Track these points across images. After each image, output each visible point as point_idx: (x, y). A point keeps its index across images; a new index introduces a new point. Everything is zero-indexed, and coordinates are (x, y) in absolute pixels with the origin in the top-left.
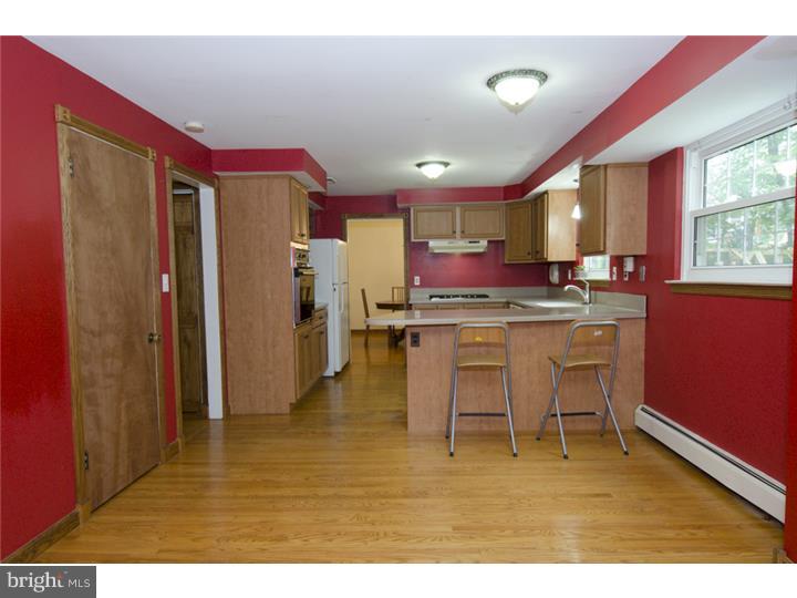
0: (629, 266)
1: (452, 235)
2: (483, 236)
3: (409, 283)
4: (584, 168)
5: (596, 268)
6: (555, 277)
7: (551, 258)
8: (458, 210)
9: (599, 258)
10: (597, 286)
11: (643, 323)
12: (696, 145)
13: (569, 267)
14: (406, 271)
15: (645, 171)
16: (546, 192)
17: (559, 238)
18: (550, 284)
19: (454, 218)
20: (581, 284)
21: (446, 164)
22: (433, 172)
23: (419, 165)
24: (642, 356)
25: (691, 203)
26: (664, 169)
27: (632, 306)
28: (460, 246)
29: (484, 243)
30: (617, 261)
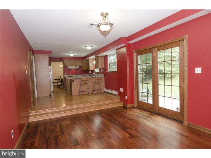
0: (102, 70)
1: (72, 66)
2: (78, 66)
3: (64, 74)
4: (95, 56)
5: (97, 70)
6: (90, 72)
7: (90, 69)
8: (73, 61)
9: (97, 69)
10: (98, 73)
11: (104, 77)
12: (109, 55)
13: (93, 71)
14: (63, 72)
15: (103, 57)
16: (89, 59)
17: (91, 66)
18: (89, 74)
19: (73, 62)
20: (95, 73)
21: (74, 54)
22: (72, 55)
23: (69, 54)
24: (104, 82)
25: (109, 62)
26: (106, 57)
27: (103, 75)
28: (74, 67)
29: (78, 67)
30: (100, 69)
